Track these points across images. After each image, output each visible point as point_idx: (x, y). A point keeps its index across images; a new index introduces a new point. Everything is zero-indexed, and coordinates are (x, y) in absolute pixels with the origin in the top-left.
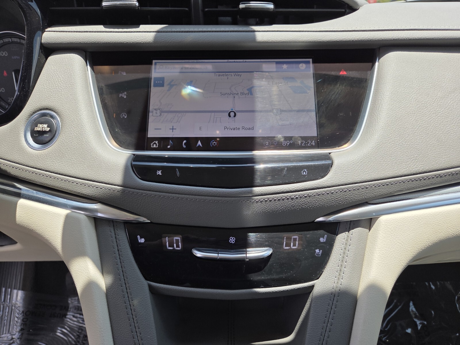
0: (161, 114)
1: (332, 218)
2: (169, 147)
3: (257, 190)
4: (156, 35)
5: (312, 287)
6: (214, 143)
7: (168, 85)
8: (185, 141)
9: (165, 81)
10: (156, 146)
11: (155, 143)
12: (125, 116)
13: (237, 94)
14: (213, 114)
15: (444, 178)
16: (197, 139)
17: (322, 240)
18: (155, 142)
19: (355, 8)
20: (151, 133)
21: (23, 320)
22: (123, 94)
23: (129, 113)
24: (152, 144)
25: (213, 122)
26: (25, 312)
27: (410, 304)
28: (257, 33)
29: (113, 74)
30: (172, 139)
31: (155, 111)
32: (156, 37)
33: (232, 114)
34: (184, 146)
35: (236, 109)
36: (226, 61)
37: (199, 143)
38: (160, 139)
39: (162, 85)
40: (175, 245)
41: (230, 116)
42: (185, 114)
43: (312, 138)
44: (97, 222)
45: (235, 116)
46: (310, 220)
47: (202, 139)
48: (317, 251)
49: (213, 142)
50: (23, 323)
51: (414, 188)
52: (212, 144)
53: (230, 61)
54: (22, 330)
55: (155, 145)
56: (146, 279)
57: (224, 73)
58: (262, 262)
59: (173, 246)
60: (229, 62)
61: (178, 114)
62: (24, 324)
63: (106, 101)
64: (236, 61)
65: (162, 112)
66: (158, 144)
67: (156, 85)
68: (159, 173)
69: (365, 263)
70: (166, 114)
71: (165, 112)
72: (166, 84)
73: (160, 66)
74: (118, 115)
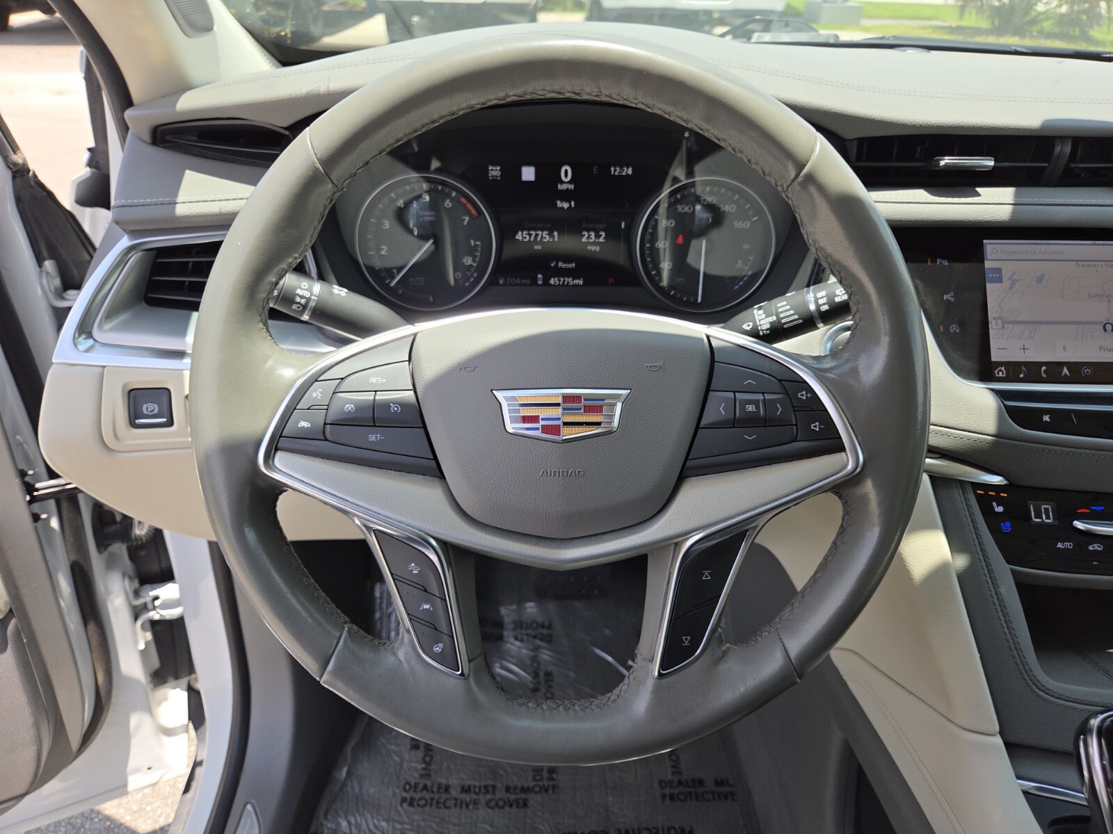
0: (1003, 326)
2: (1022, 376)
4: (1014, 210)
6: (1087, 371)
7: (1008, 280)
8: (1044, 368)
9: (1003, 274)
10: (1003, 374)
11: (1001, 370)
12: (957, 329)
14: (1081, 326)
16: (1060, 365)
18: (1000, 368)
20: (996, 356)
22: (949, 295)
23: (961, 324)
24: (996, 372)
25: (1082, 339)
29: (929, 264)
30: (1025, 364)
31: (994, 322)
33: (1109, 327)
34: (1044, 375)
37: (1065, 370)
38: (1007, 364)
39: (1000, 280)
40: (1044, 516)
41: (1105, 330)
42: (1039, 325)
44: (937, 481)
47: (1069, 365)
49: (1086, 369)
52: (1084, 372)
53: (1097, 242)
55: (1001, 373)
56: (1008, 562)
57: (1091, 263)
59: (1042, 518)
60: (1096, 245)
61: (1028, 325)
63: (927, 307)
64: (1105, 242)
65: (1005, 322)
66: (1005, 372)
67: (992, 281)
68: (1046, 418)
70: (1010, 326)
71: (1010, 323)
72: (1005, 278)
73: (992, 248)
74: (947, 328)
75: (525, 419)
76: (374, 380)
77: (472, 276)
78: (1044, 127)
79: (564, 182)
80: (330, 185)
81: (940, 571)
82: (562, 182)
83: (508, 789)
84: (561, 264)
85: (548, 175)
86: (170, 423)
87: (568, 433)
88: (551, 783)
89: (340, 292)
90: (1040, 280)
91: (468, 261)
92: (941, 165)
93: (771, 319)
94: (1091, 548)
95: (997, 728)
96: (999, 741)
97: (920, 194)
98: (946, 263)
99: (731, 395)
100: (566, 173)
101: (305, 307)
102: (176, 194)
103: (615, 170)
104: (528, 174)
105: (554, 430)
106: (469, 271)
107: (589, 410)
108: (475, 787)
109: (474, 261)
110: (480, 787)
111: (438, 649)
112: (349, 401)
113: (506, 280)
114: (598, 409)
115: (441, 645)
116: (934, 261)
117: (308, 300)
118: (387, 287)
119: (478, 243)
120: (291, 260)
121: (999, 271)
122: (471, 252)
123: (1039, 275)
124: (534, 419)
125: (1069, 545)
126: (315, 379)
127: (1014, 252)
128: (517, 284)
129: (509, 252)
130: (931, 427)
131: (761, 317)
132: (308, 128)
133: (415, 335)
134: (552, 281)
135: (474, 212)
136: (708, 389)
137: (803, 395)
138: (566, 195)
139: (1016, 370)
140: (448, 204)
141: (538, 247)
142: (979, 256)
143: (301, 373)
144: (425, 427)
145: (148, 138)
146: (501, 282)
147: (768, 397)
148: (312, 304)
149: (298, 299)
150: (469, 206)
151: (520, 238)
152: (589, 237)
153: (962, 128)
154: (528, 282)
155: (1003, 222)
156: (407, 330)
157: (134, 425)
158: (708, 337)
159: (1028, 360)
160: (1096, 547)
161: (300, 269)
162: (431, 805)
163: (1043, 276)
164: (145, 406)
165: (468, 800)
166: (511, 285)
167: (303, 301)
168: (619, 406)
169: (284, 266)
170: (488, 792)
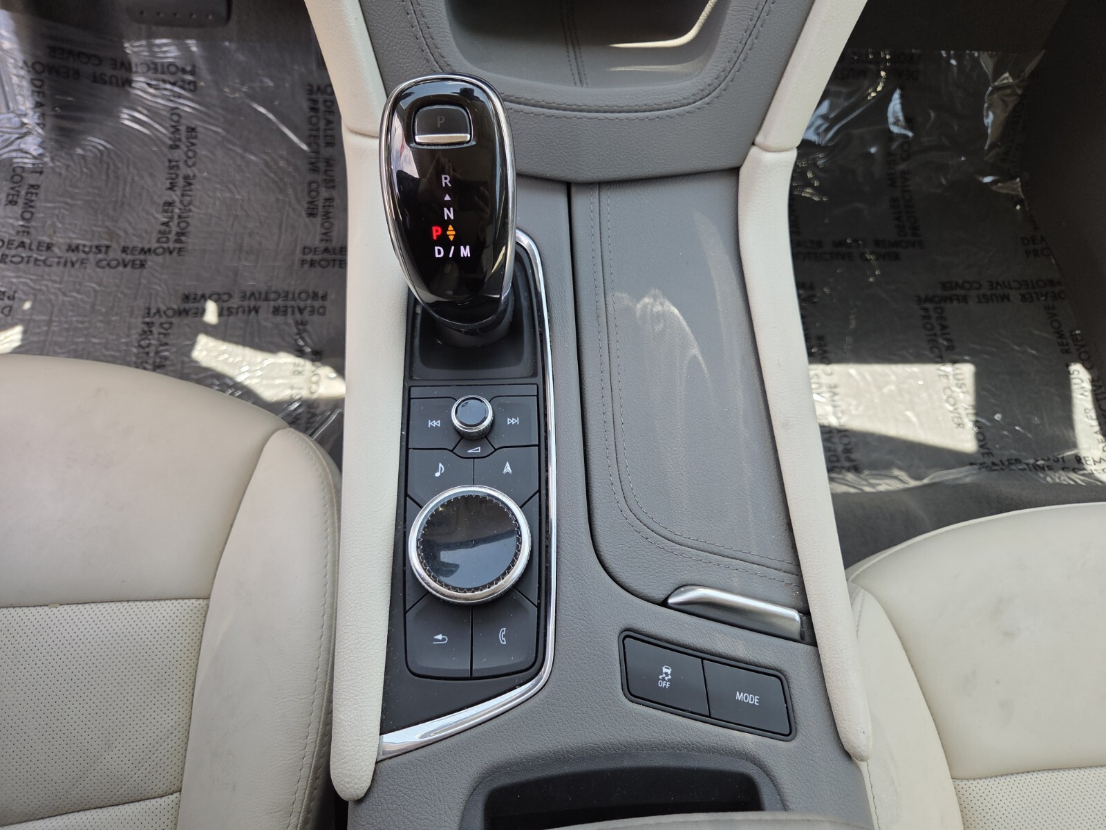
21: (32, 82)
26: (30, 64)
27: (893, 94)
50: (36, 89)
54: (38, 105)
62: (39, 92)
83: (124, 250)
88: (178, 245)
108: (84, 246)
110: (91, 247)
162: (28, 262)
165: (74, 259)
170: (100, 251)
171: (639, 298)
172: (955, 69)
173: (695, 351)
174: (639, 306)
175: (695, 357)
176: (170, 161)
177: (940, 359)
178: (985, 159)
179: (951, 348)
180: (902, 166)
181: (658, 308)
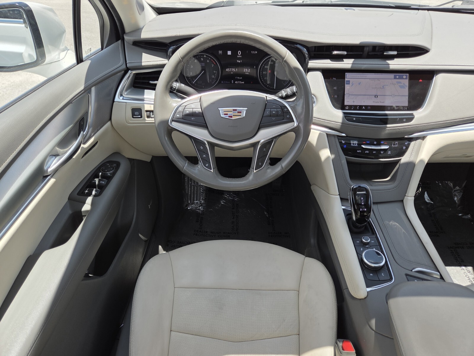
1: (411, 136)
2: (352, 109)
3: (388, 126)
4: (352, 65)
5: (401, 159)
6: (369, 108)
8: (358, 107)
9: (350, 82)
11: (347, 107)
12: (336, 96)
13: (378, 88)
14: (369, 96)
15: (452, 123)
16: (363, 106)
17: (406, 143)
19: (428, 50)
20: (346, 104)
22: (335, 88)
23: (338, 95)
25: (369, 99)
27: (425, 192)
28: (390, 65)
30: (353, 106)
31: (346, 95)
32: (352, 66)
33: (376, 96)
34: (358, 109)
35: (378, 94)
36: (374, 74)
37: (364, 107)
38: (349, 106)
39: (349, 84)
41: (375, 97)
42: (358, 96)
43: (406, 107)
44: (328, 135)
45: (377, 97)
46: (403, 137)
47: (365, 106)
48: (404, 147)
51: (441, 126)
53: (376, 74)
56: (345, 155)
57: (373, 79)
58: (385, 150)
59: (354, 144)
61: (355, 96)
63: (329, 91)
64: (378, 74)
65: (349, 95)
67: (347, 84)
68: (354, 119)
69: (420, 151)
70: (351, 96)
71: (350, 95)
72: (350, 83)
73: (348, 75)
74: (334, 96)
75: (225, 114)
76: (192, 106)
77: (214, 81)
78: (360, 43)
79: (239, 55)
80: (183, 63)
81: (328, 158)
82: (238, 55)
83: (224, 233)
84: (238, 78)
85: (235, 54)
86: (141, 117)
87: (234, 118)
88: (237, 232)
89: (183, 85)
90: (359, 84)
91: (213, 77)
92: (333, 53)
93: (285, 93)
94: (366, 152)
95: (338, 194)
96: (338, 197)
97: (328, 61)
98: (335, 79)
99: (270, 109)
100: (239, 53)
101: (175, 89)
102: (141, 60)
103: (253, 52)
104: (229, 53)
105: (231, 117)
106: (214, 79)
107: (238, 112)
109: (215, 77)
110: (216, 232)
111: (207, 165)
112: (188, 111)
113: (224, 82)
114: (240, 112)
115: (208, 164)
116: (332, 79)
117: (176, 87)
118: (192, 84)
119: (216, 72)
120: (174, 79)
121: (349, 81)
122: (214, 74)
123: (359, 82)
124: (227, 114)
125: (360, 151)
126: (180, 106)
127: (354, 76)
128: (226, 83)
129: (224, 74)
130: (313, 118)
131: (283, 93)
132: (178, 50)
133: (201, 96)
134: (236, 82)
135: (215, 63)
136: (265, 108)
137: (285, 109)
138: (239, 59)
139: (351, 107)
140: (208, 61)
141: (232, 73)
142: (344, 78)
143: (177, 104)
144: (204, 116)
145: (132, 44)
146: (222, 82)
147: (278, 110)
148: (177, 88)
149: (174, 87)
150: (214, 62)
151: (227, 70)
152: (246, 70)
153: (338, 44)
154: (229, 83)
155: (349, 68)
156: (199, 95)
157: (133, 118)
158: (266, 97)
159: (354, 105)
160: (367, 152)
161: (176, 81)
162: (202, 236)
163: (360, 83)
164: (135, 113)
165: (213, 235)
166: (225, 83)
167: (175, 88)
168: (245, 111)
169: (173, 80)
170: (218, 233)
171: (390, 222)
172: (441, 186)
173: (404, 231)
174: (390, 223)
175: (404, 232)
176: (232, 212)
177: (460, 265)
178: (458, 209)
179: (463, 261)
180: (433, 211)
181: (394, 224)
